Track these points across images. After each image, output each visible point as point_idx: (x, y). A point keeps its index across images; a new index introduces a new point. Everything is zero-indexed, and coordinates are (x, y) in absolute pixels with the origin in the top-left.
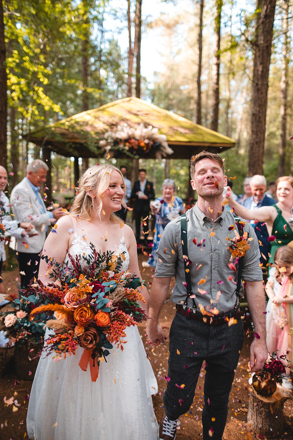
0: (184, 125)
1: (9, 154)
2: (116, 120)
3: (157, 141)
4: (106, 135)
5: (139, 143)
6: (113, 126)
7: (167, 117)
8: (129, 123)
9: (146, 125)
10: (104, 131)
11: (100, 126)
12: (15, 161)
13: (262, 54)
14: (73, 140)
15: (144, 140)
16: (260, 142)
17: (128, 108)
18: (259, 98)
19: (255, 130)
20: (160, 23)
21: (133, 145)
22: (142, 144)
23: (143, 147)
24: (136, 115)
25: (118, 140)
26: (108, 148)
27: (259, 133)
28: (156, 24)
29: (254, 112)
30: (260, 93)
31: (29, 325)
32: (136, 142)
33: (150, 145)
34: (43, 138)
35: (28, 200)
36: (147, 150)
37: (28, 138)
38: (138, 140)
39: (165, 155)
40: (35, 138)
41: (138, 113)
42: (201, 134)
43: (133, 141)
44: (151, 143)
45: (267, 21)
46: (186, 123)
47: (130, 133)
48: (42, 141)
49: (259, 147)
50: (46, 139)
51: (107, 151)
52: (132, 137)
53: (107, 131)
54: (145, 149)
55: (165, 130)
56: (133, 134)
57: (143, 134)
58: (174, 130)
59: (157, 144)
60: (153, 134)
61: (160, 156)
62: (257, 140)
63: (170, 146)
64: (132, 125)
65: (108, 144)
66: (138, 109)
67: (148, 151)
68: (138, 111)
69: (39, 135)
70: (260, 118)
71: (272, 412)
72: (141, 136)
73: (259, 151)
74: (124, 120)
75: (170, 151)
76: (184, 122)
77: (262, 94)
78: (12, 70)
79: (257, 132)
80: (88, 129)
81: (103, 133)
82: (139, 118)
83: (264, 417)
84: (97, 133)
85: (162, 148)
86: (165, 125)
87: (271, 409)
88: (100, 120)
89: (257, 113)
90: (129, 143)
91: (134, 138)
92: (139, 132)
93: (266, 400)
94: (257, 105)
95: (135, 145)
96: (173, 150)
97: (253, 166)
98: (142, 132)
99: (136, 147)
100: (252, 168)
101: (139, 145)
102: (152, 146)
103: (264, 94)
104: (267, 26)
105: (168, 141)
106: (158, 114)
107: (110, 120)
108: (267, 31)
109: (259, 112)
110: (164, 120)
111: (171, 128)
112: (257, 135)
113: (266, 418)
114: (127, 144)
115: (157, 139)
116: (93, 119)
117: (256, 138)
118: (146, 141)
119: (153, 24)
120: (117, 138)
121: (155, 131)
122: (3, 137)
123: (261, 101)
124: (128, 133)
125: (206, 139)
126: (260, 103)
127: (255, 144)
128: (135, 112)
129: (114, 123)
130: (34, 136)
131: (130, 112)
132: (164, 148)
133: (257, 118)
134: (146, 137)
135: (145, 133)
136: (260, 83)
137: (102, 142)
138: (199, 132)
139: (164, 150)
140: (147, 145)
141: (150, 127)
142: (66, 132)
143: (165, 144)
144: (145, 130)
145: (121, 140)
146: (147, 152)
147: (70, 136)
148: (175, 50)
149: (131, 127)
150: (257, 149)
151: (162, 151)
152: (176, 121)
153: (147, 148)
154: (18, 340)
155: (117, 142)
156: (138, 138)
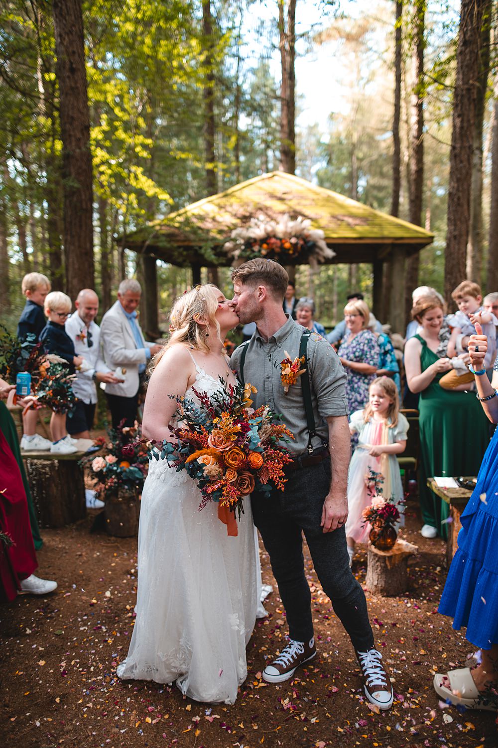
0: (354, 211)
1: (98, 267)
2: (250, 209)
3: (310, 239)
4: (234, 234)
5: (282, 244)
6: (246, 219)
7: (329, 199)
8: (270, 213)
9: (294, 215)
10: (232, 227)
11: (226, 219)
12: (107, 276)
13: (461, 101)
14: (186, 244)
15: (290, 239)
16: (461, 235)
17: (270, 190)
18: (457, 169)
19: (452, 217)
20: (334, 33)
21: (274, 246)
22: (287, 245)
23: (289, 249)
24: (281, 199)
25: (252, 241)
26: (237, 253)
27: (458, 223)
28: (329, 36)
29: (451, 190)
30: (458, 162)
31: (119, 471)
32: (278, 242)
33: (299, 246)
34: (144, 242)
35: (120, 330)
36: (294, 253)
37: (123, 243)
38: (281, 240)
39: (323, 260)
40: (133, 242)
41: (284, 196)
42: (380, 225)
43: (273, 240)
44: (301, 242)
45: (467, 50)
46: (359, 208)
47: (269, 229)
48: (142, 247)
49: (459, 243)
50: (148, 243)
51: (236, 258)
52: (272, 235)
53: (235, 226)
54: (291, 252)
55: (323, 222)
56: (273, 231)
57: (289, 230)
58: (339, 220)
59: (310, 244)
60: (303, 229)
61: (315, 262)
62: (456, 233)
63: (329, 246)
64: (274, 216)
65: (236, 247)
66: (285, 190)
67: (296, 254)
68: (284, 193)
69: (139, 239)
70: (459, 199)
71: (389, 567)
72: (285, 233)
73: (459, 249)
74: (261, 209)
75: (330, 253)
76: (354, 207)
77: (461, 162)
78: (98, 144)
79: (455, 220)
80: (208, 225)
81: (230, 230)
82: (285, 204)
83: (379, 573)
84: (220, 232)
85: (317, 250)
86: (324, 215)
87: (388, 563)
88: (226, 211)
89: (455, 192)
90: (268, 244)
91: (275, 236)
92: (283, 226)
93: (381, 553)
94: (455, 180)
95: (277, 247)
96: (334, 251)
97: (451, 274)
98: (286, 227)
99: (277, 250)
100: (449, 276)
101: (282, 247)
102: (302, 246)
103: (465, 163)
104: (468, 58)
105: (326, 238)
106: (315, 197)
107: (241, 211)
108: (467, 66)
109: (458, 190)
110: (323, 206)
111: (334, 217)
112: (455, 225)
113: (381, 573)
114: (265, 246)
115: (308, 236)
116: (216, 209)
117: (455, 230)
118: (293, 240)
119: (324, 37)
120: (250, 238)
121: (307, 223)
122: (88, 245)
123: (461, 174)
124: (265, 230)
125: (386, 233)
126: (459, 176)
127: (452, 239)
128: (279, 195)
129: (247, 214)
130: (131, 240)
131: (272, 196)
132: (321, 249)
133: (456, 200)
134: (293, 234)
135: (292, 228)
136: (458, 146)
137: (228, 245)
138: (377, 221)
139: (321, 253)
140: (295, 246)
141: (300, 218)
142: (177, 231)
143: (322, 244)
144: (291, 224)
145: (255, 240)
146: (294, 256)
147: (182, 237)
148: (365, 73)
149: (272, 219)
150: (457, 247)
151: (318, 254)
152: (342, 206)
153: (294, 252)
154: (107, 487)
155: (250, 243)
156: (280, 235)
